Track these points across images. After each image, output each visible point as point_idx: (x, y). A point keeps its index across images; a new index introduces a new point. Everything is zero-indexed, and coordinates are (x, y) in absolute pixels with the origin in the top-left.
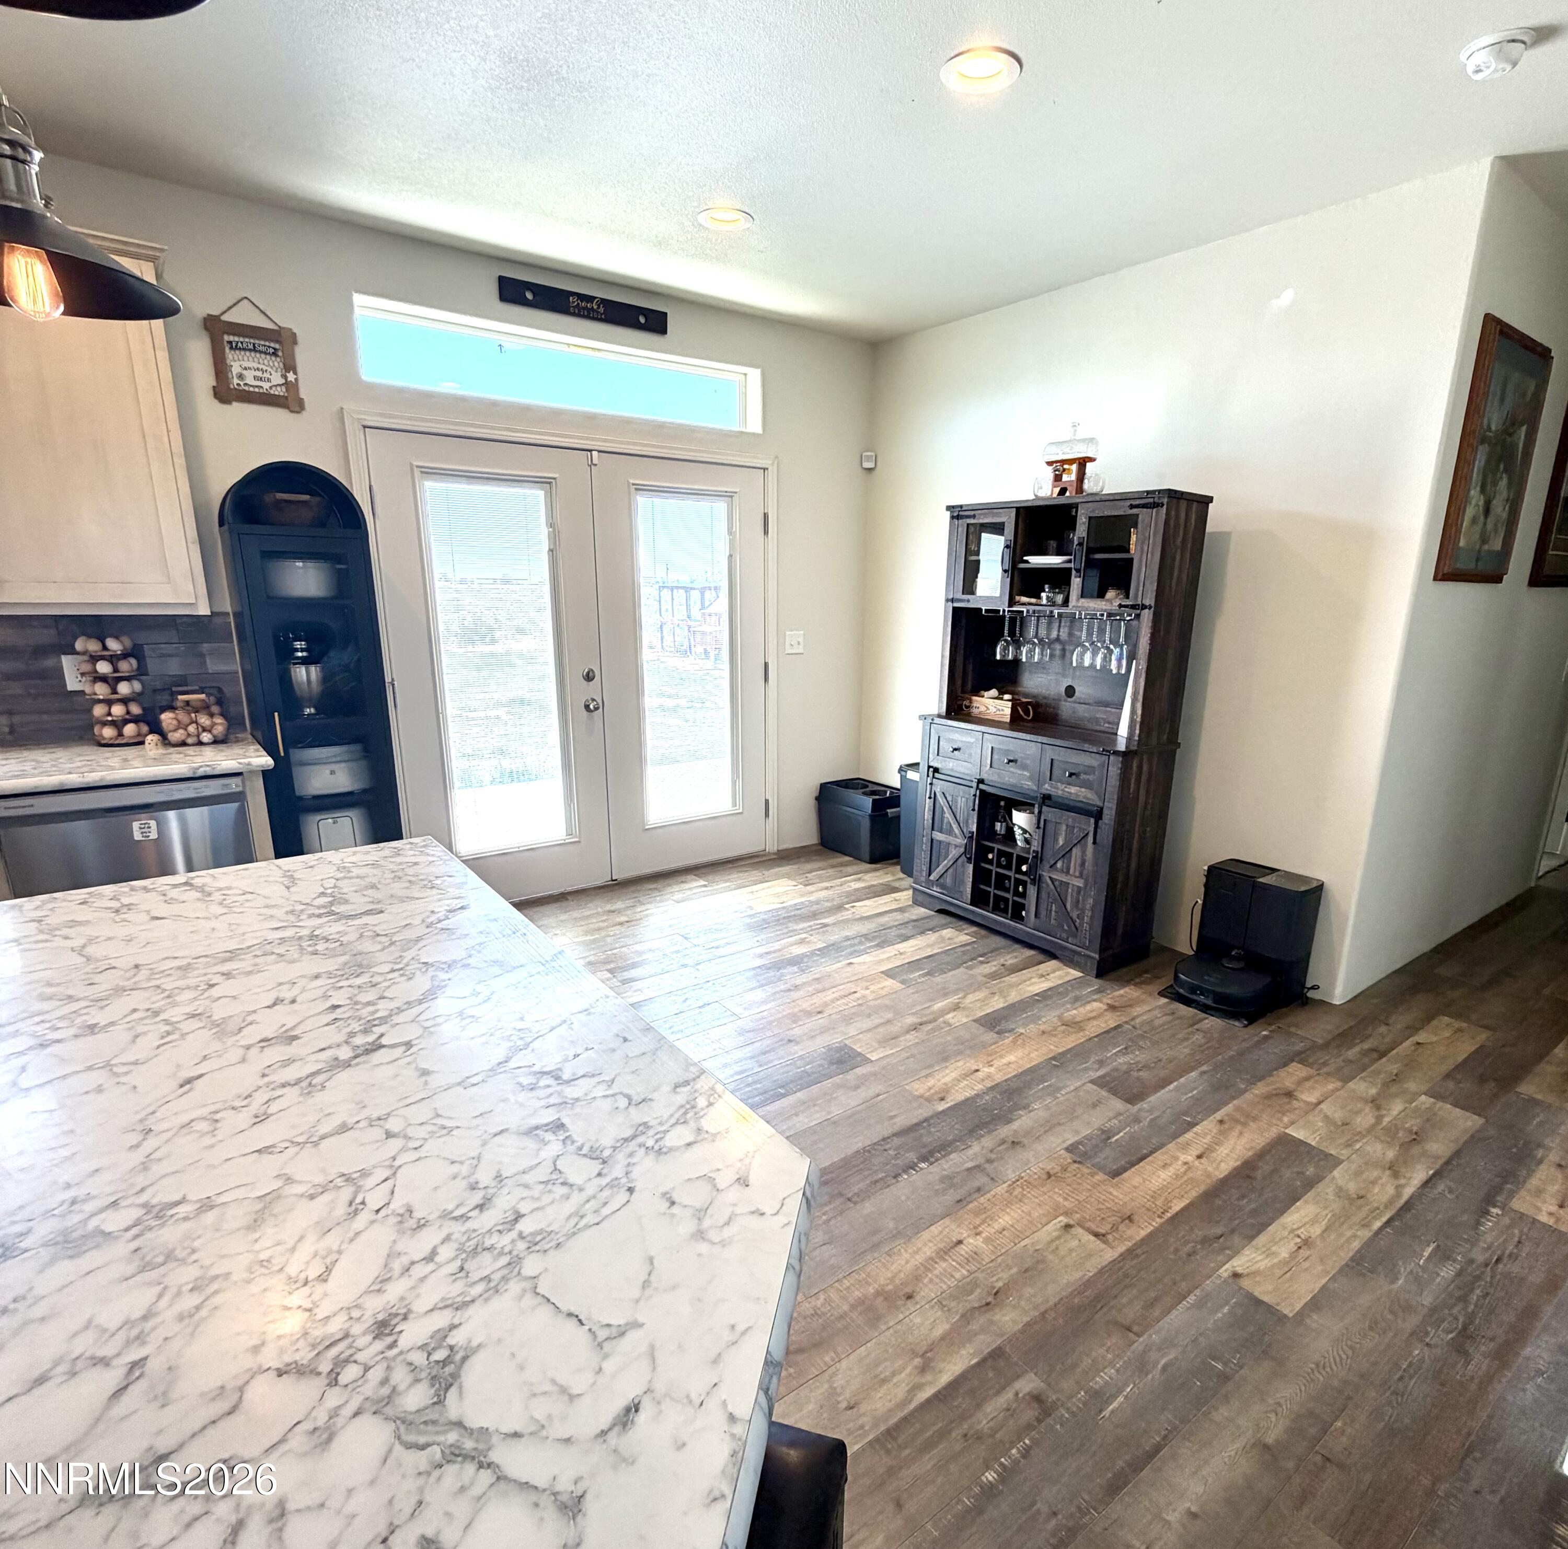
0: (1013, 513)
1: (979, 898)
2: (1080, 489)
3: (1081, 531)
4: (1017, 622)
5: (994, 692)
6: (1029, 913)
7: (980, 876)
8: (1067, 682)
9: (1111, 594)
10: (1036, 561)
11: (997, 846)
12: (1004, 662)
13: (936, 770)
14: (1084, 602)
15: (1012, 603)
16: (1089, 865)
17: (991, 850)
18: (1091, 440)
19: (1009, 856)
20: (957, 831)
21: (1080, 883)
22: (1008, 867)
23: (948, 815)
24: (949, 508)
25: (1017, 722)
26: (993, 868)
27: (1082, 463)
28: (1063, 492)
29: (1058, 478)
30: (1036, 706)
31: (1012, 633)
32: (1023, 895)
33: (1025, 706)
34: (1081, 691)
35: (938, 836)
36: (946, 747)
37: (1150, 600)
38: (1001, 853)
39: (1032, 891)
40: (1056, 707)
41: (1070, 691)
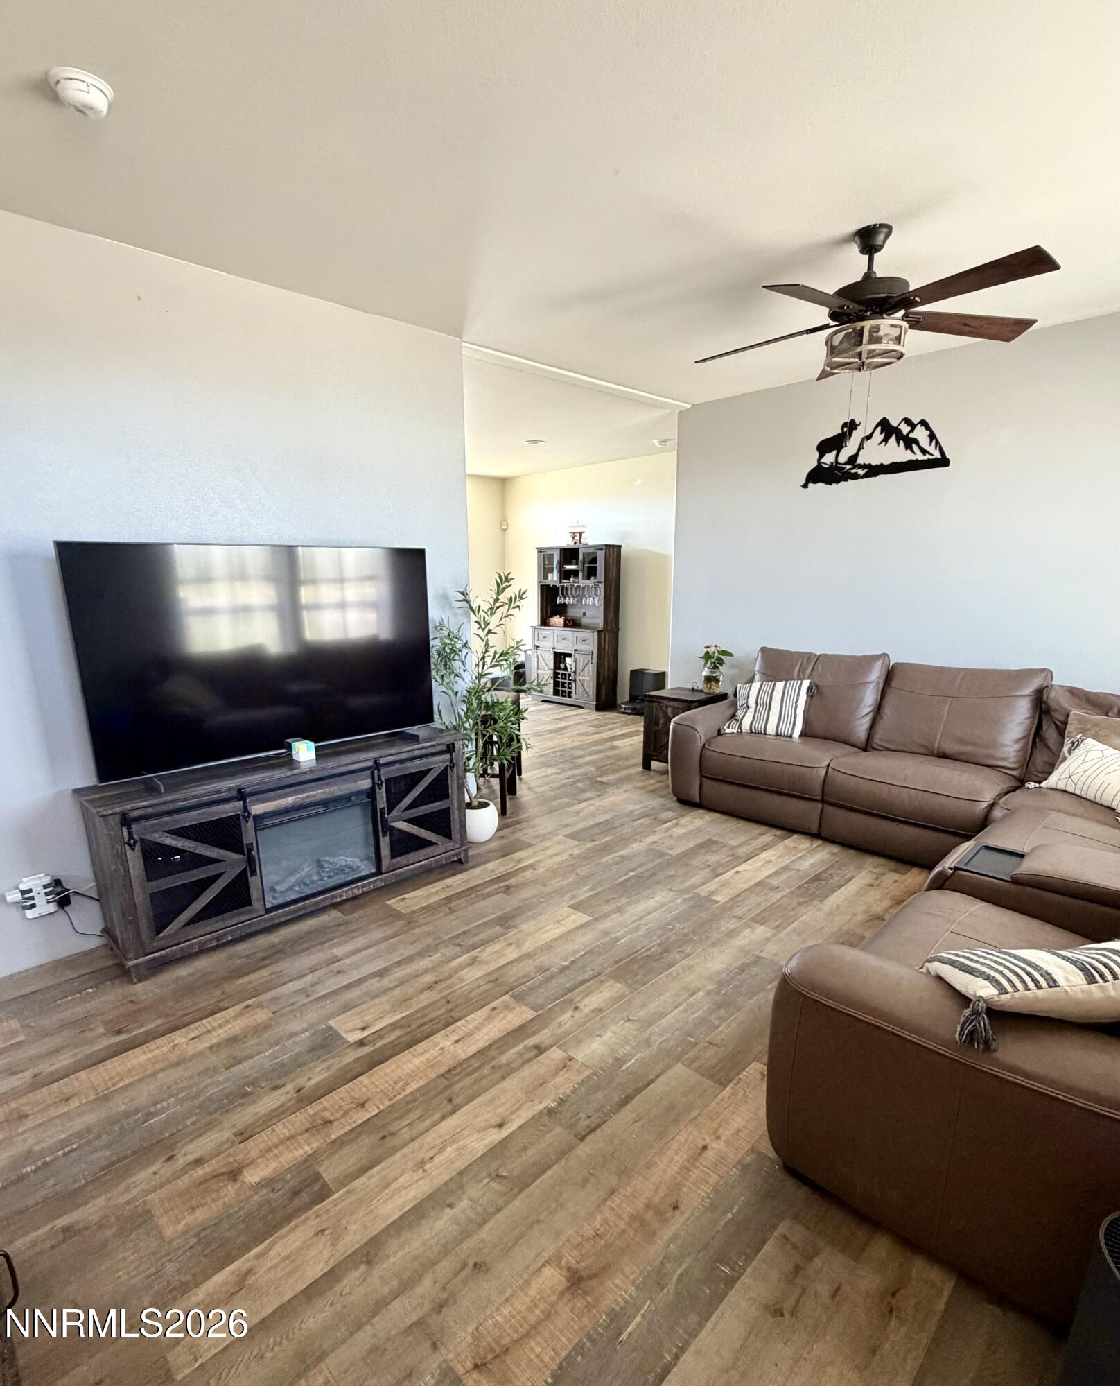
0: (559, 551)
1: (556, 693)
2: (580, 543)
3: (581, 557)
4: (564, 591)
5: (558, 616)
6: (573, 695)
7: (556, 684)
8: (583, 611)
9: (592, 578)
10: (568, 567)
11: (561, 672)
12: (560, 604)
13: (538, 646)
14: (584, 581)
15: (561, 582)
16: (591, 672)
17: (559, 673)
18: (584, 526)
19: (565, 674)
20: (546, 668)
21: (588, 679)
22: (565, 679)
23: (543, 663)
24: (537, 548)
25: (566, 625)
26: (560, 680)
27: (581, 534)
28: (575, 543)
29: (573, 538)
30: (573, 620)
31: (562, 594)
32: (571, 688)
33: (569, 621)
34: (588, 614)
35: (539, 672)
36: (541, 637)
37: (603, 580)
38: (563, 674)
39: (573, 684)
40: (580, 620)
41: (584, 614)
